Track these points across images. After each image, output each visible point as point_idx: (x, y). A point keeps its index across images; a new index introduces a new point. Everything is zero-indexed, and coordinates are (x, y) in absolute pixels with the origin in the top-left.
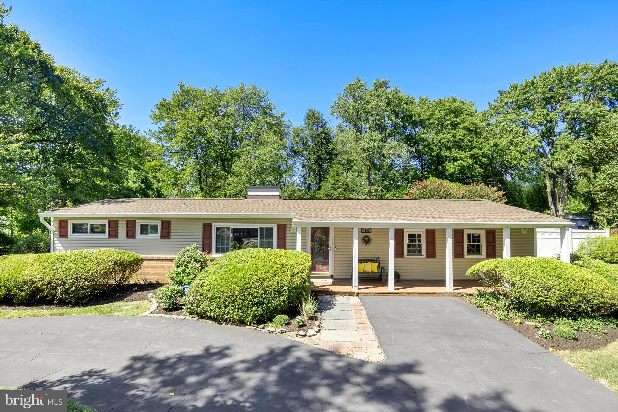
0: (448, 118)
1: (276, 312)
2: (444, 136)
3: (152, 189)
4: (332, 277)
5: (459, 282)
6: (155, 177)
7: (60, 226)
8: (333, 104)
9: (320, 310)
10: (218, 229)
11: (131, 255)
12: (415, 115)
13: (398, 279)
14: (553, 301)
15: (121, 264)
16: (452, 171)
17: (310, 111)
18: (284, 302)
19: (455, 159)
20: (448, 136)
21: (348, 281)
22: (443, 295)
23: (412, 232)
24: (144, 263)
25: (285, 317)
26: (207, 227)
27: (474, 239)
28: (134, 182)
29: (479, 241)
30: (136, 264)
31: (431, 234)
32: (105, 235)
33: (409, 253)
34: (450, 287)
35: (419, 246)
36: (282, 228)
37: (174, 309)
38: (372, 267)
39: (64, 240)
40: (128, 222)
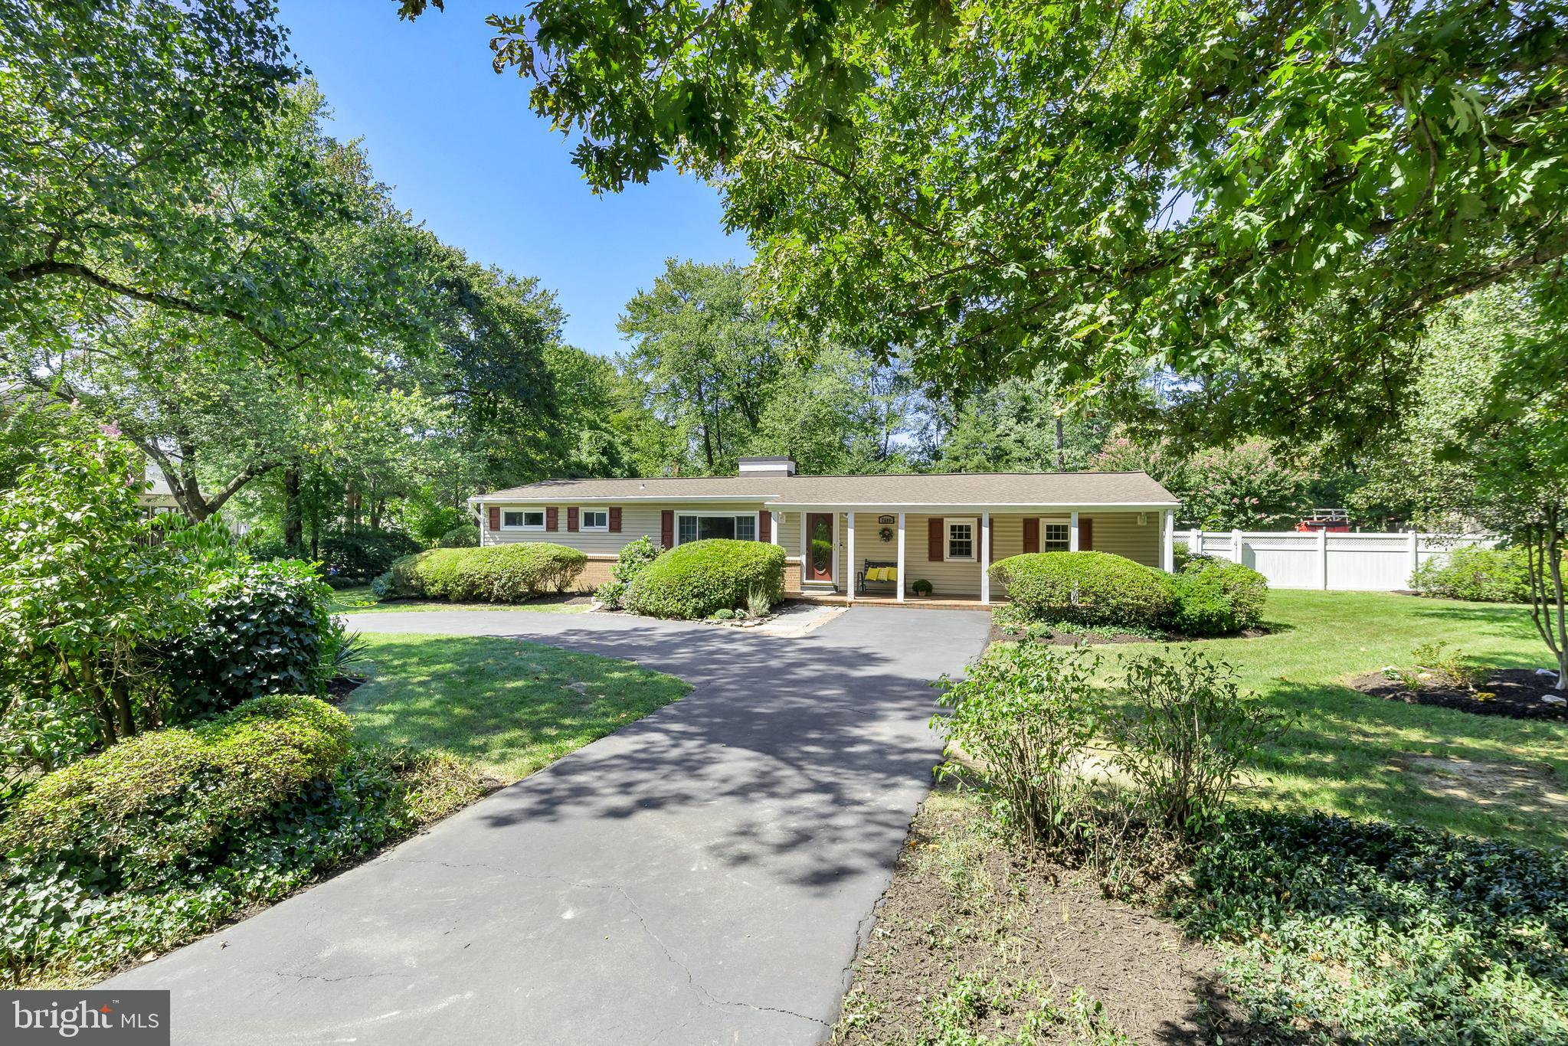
1: (719, 605)
3: (620, 466)
4: (835, 587)
6: (626, 443)
7: (491, 515)
9: (776, 609)
10: (682, 519)
11: (573, 552)
13: (910, 588)
15: (560, 560)
18: (730, 595)
23: (958, 522)
24: (589, 565)
25: (728, 611)
26: (667, 516)
28: (590, 454)
30: (579, 563)
32: (543, 528)
33: (953, 553)
34: (985, 601)
35: (969, 544)
36: (766, 518)
37: (616, 609)
38: (889, 573)
39: (495, 534)
40: (570, 510)
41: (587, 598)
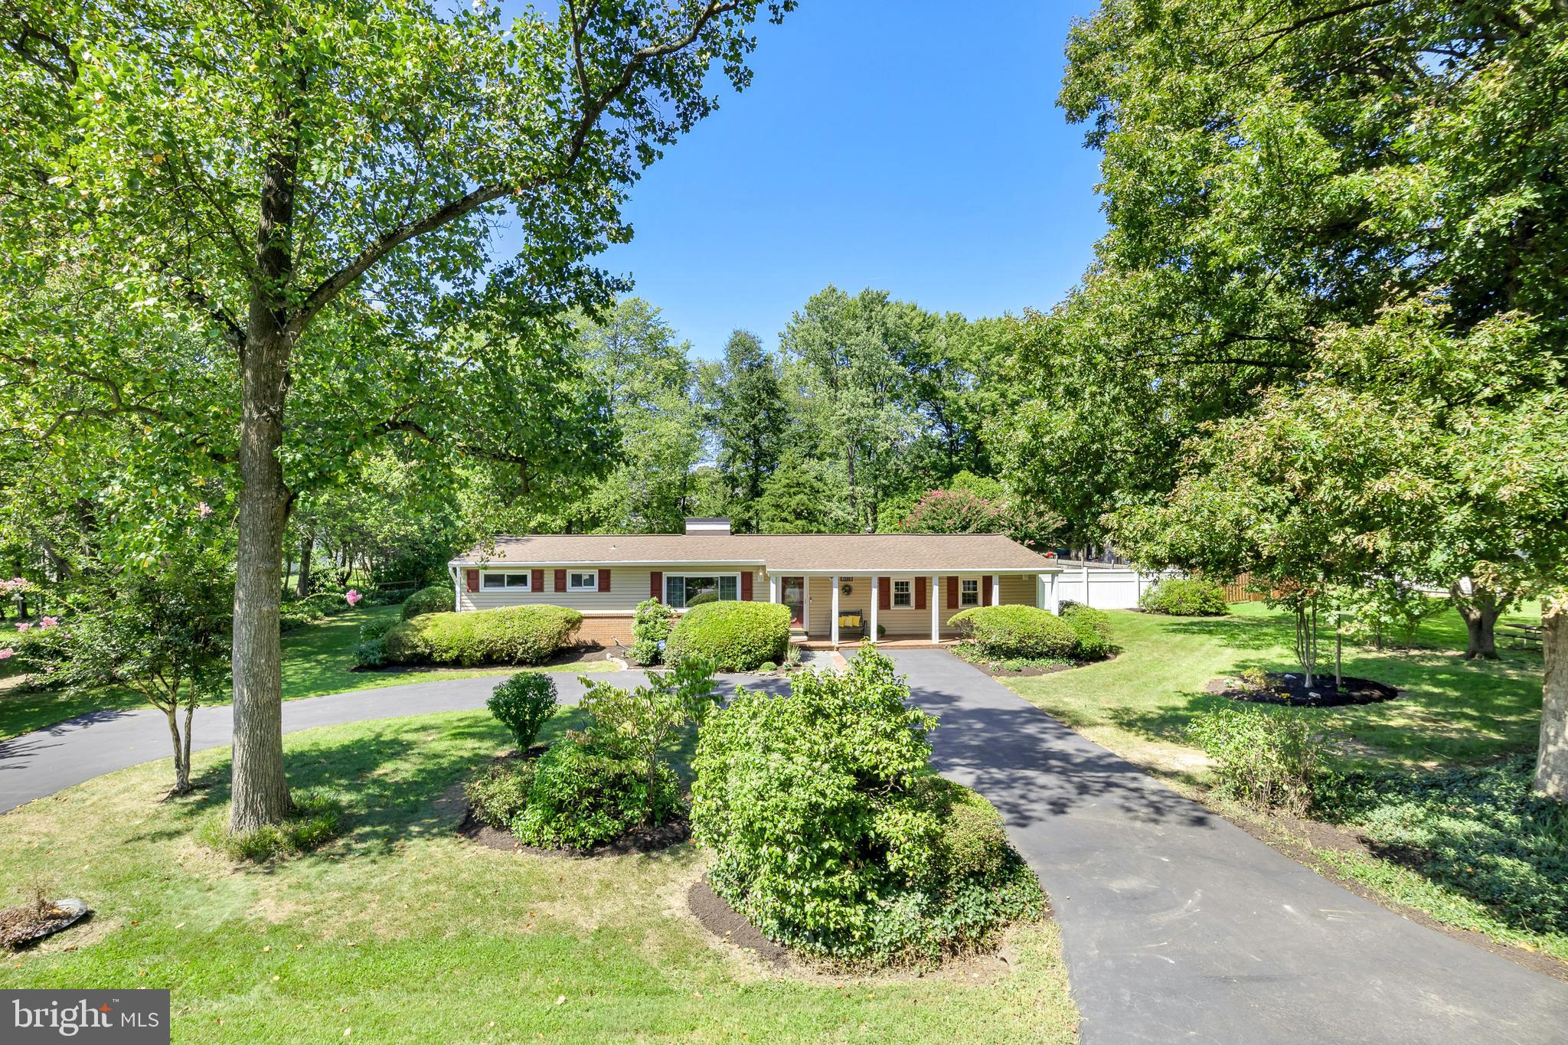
0: (994, 360)
2: (986, 395)
4: (806, 633)
5: (942, 636)
7: (469, 578)
8: (784, 330)
9: (801, 659)
10: (669, 579)
12: (936, 353)
13: (882, 633)
14: (1013, 642)
17: (736, 333)
18: (769, 650)
20: (995, 395)
21: (828, 637)
22: (928, 647)
23: (899, 580)
24: (586, 620)
25: (772, 664)
26: (656, 576)
29: (975, 587)
30: (574, 623)
31: (922, 583)
32: (531, 589)
33: (896, 603)
34: (935, 640)
35: (908, 596)
36: (747, 577)
37: (650, 665)
38: (853, 621)
39: (474, 595)
40: (557, 572)
41: (597, 654)
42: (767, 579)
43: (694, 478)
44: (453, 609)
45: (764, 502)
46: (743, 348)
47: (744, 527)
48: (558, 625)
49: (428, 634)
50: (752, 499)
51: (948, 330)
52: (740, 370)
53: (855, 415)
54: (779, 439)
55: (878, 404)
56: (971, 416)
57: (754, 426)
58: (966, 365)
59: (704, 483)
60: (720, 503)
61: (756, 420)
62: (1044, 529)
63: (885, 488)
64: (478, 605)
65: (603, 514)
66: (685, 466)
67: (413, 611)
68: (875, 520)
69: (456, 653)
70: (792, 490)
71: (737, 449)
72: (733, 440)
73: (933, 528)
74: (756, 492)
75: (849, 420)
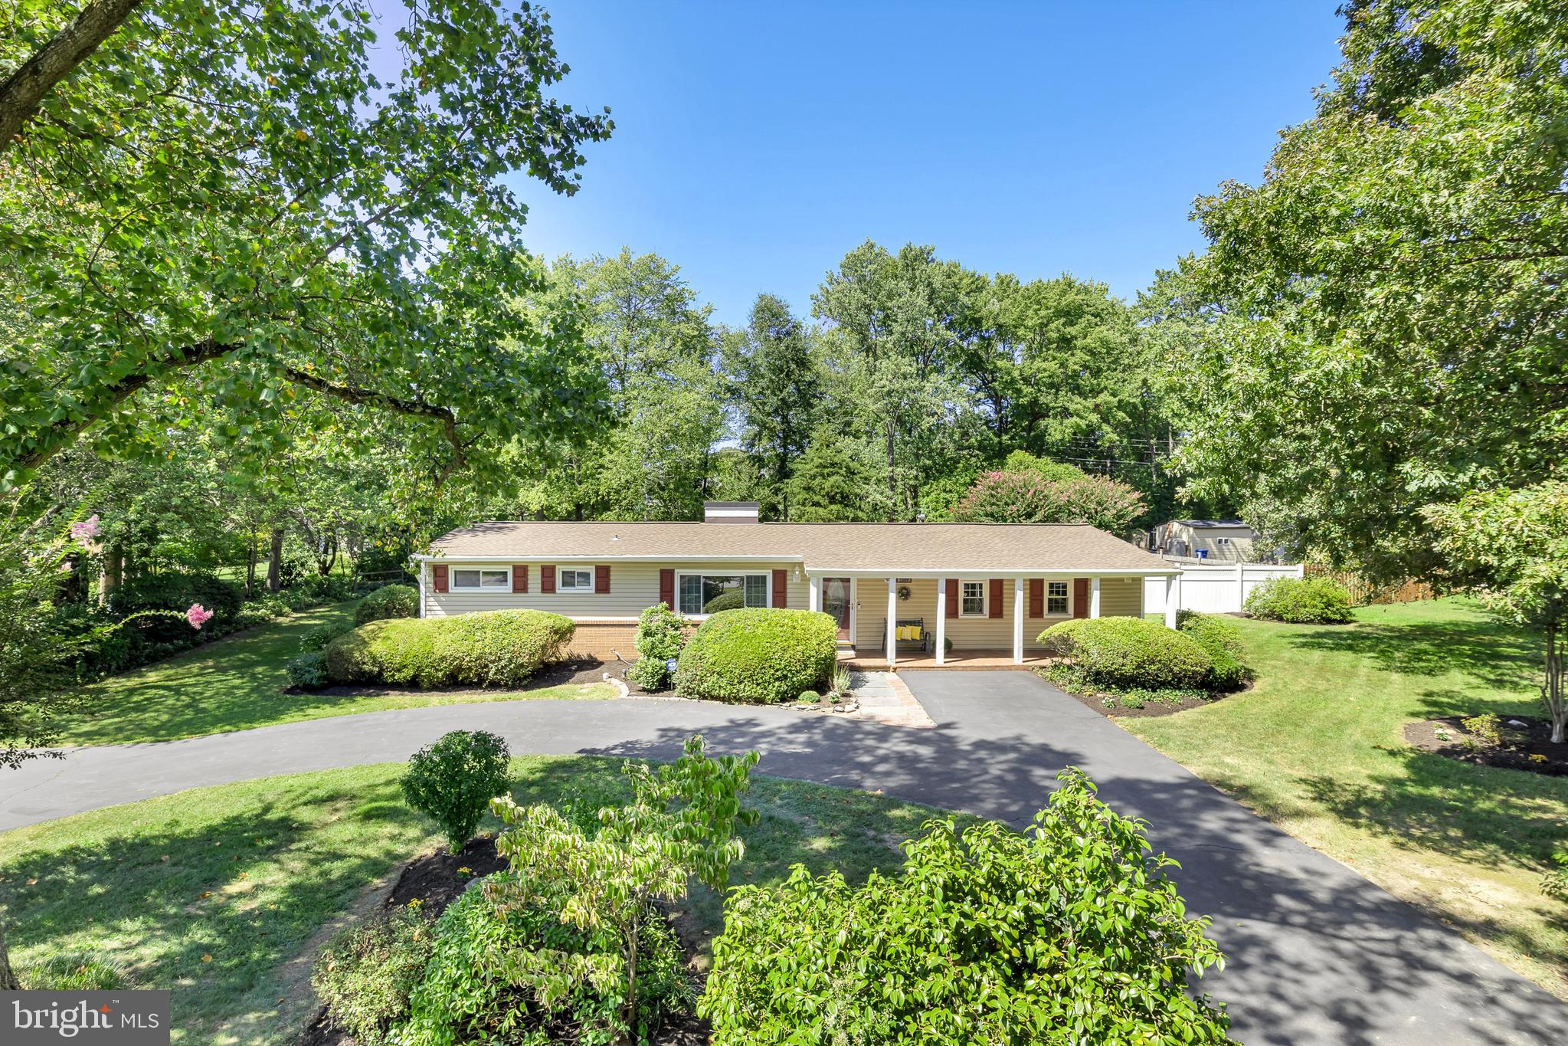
0: (1053, 326)
1: (802, 687)
2: (1044, 365)
4: (853, 647)
5: (1030, 652)
7: (435, 576)
8: (817, 292)
9: (852, 687)
10: (683, 579)
12: (987, 318)
13: (950, 648)
16: (1059, 437)
17: (762, 298)
18: (811, 675)
19: (1066, 413)
20: (1053, 366)
21: (882, 652)
22: (1009, 668)
23: (970, 582)
24: (578, 629)
25: (814, 693)
26: (666, 576)
27: (1059, 589)
29: (1065, 593)
30: (563, 634)
31: (997, 586)
32: (509, 587)
33: (966, 611)
34: (1019, 659)
35: (980, 602)
36: (780, 576)
37: (657, 691)
38: (912, 633)
39: (442, 597)
40: (544, 568)
41: (592, 673)
42: (805, 580)
43: (716, 457)
44: (416, 613)
45: (794, 484)
46: (770, 314)
47: (771, 514)
48: (542, 637)
49: (378, 648)
50: (780, 480)
51: (1000, 293)
52: (767, 338)
53: (897, 386)
54: (809, 415)
55: (923, 375)
56: (1026, 389)
57: (783, 400)
58: (1021, 332)
59: (728, 463)
60: (744, 485)
61: (785, 393)
62: (1121, 517)
63: (926, 469)
64: (449, 609)
65: (613, 497)
66: (706, 444)
67: (369, 614)
68: (916, 504)
69: (412, 672)
70: (826, 471)
71: (763, 426)
72: (759, 416)
73: (992, 515)
74: (784, 473)
75: (889, 393)
